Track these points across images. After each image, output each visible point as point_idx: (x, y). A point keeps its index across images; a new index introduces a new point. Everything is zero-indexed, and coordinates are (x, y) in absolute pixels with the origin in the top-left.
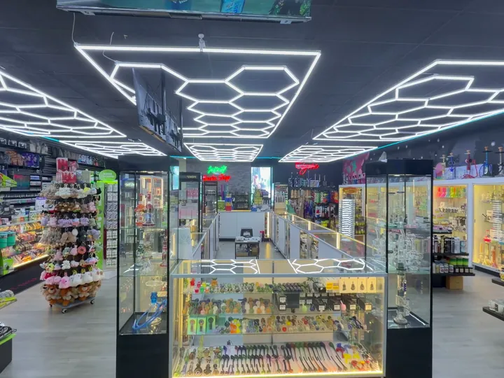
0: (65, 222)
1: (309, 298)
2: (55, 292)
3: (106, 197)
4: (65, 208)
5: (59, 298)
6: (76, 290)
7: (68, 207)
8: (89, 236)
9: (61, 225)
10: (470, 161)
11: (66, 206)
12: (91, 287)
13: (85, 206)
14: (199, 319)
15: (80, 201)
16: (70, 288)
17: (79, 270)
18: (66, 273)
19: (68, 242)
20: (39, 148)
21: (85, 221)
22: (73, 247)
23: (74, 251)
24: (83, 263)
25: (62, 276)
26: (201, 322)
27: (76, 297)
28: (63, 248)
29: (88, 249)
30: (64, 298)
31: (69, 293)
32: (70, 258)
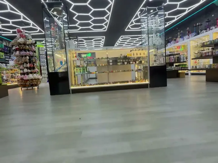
0: (23, 53)
1: (121, 62)
2: (22, 81)
3: (39, 52)
4: (22, 47)
5: (24, 84)
6: (31, 81)
7: (23, 47)
8: (34, 60)
9: (21, 54)
10: (189, 32)
11: (22, 46)
12: (37, 81)
13: (30, 47)
14: (79, 68)
15: (28, 45)
16: (28, 80)
17: (31, 73)
18: (26, 74)
19: (25, 61)
20: (7, 44)
21: (31, 53)
22: (28, 64)
23: (28, 65)
24: (32, 71)
25: (24, 75)
26: (80, 69)
27: (31, 84)
28: (23, 64)
29: (34, 65)
30: (26, 84)
31: (28, 82)
32: (27, 68)
